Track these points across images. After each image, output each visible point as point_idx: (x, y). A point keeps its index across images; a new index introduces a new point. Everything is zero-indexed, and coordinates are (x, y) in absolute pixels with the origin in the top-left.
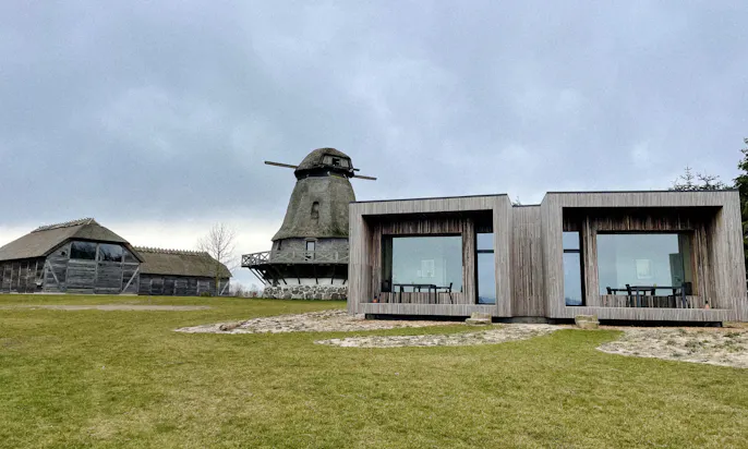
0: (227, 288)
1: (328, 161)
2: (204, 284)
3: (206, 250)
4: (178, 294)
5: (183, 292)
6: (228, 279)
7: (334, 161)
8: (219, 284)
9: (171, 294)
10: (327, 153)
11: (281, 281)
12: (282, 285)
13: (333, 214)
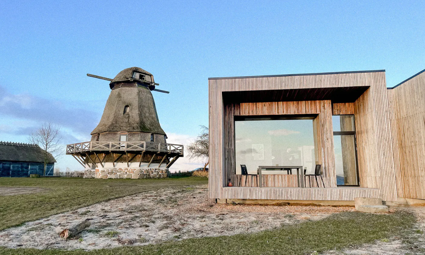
0: (52, 170)
1: (137, 76)
2: (34, 167)
3: (36, 142)
4: (13, 175)
5: (17, 174)
6: (53, 163)
7: (141, 77)
8: (46, 167)
9: (8, 175)
10: (135, 70)
11: (99, 165)
12: (99, 167)
13: (140, 115)
